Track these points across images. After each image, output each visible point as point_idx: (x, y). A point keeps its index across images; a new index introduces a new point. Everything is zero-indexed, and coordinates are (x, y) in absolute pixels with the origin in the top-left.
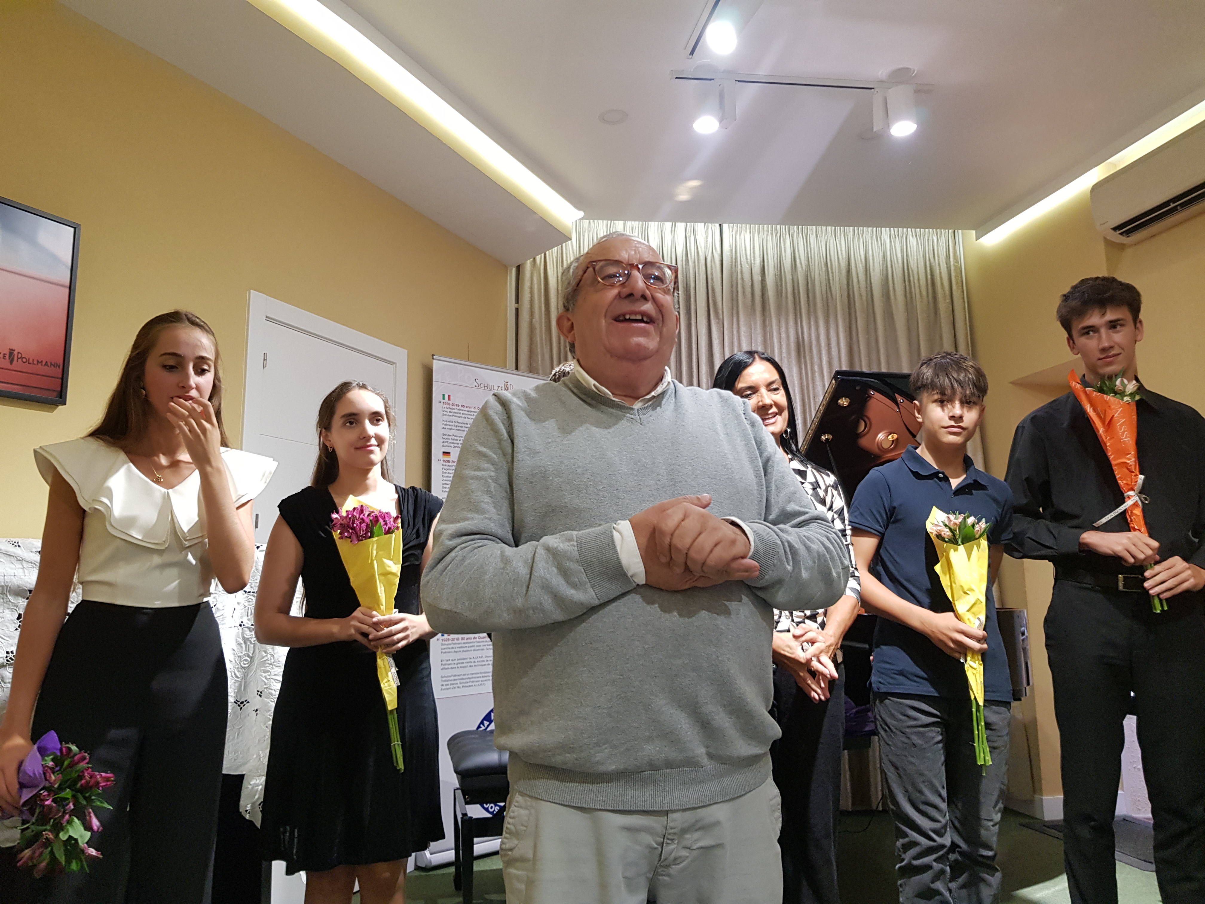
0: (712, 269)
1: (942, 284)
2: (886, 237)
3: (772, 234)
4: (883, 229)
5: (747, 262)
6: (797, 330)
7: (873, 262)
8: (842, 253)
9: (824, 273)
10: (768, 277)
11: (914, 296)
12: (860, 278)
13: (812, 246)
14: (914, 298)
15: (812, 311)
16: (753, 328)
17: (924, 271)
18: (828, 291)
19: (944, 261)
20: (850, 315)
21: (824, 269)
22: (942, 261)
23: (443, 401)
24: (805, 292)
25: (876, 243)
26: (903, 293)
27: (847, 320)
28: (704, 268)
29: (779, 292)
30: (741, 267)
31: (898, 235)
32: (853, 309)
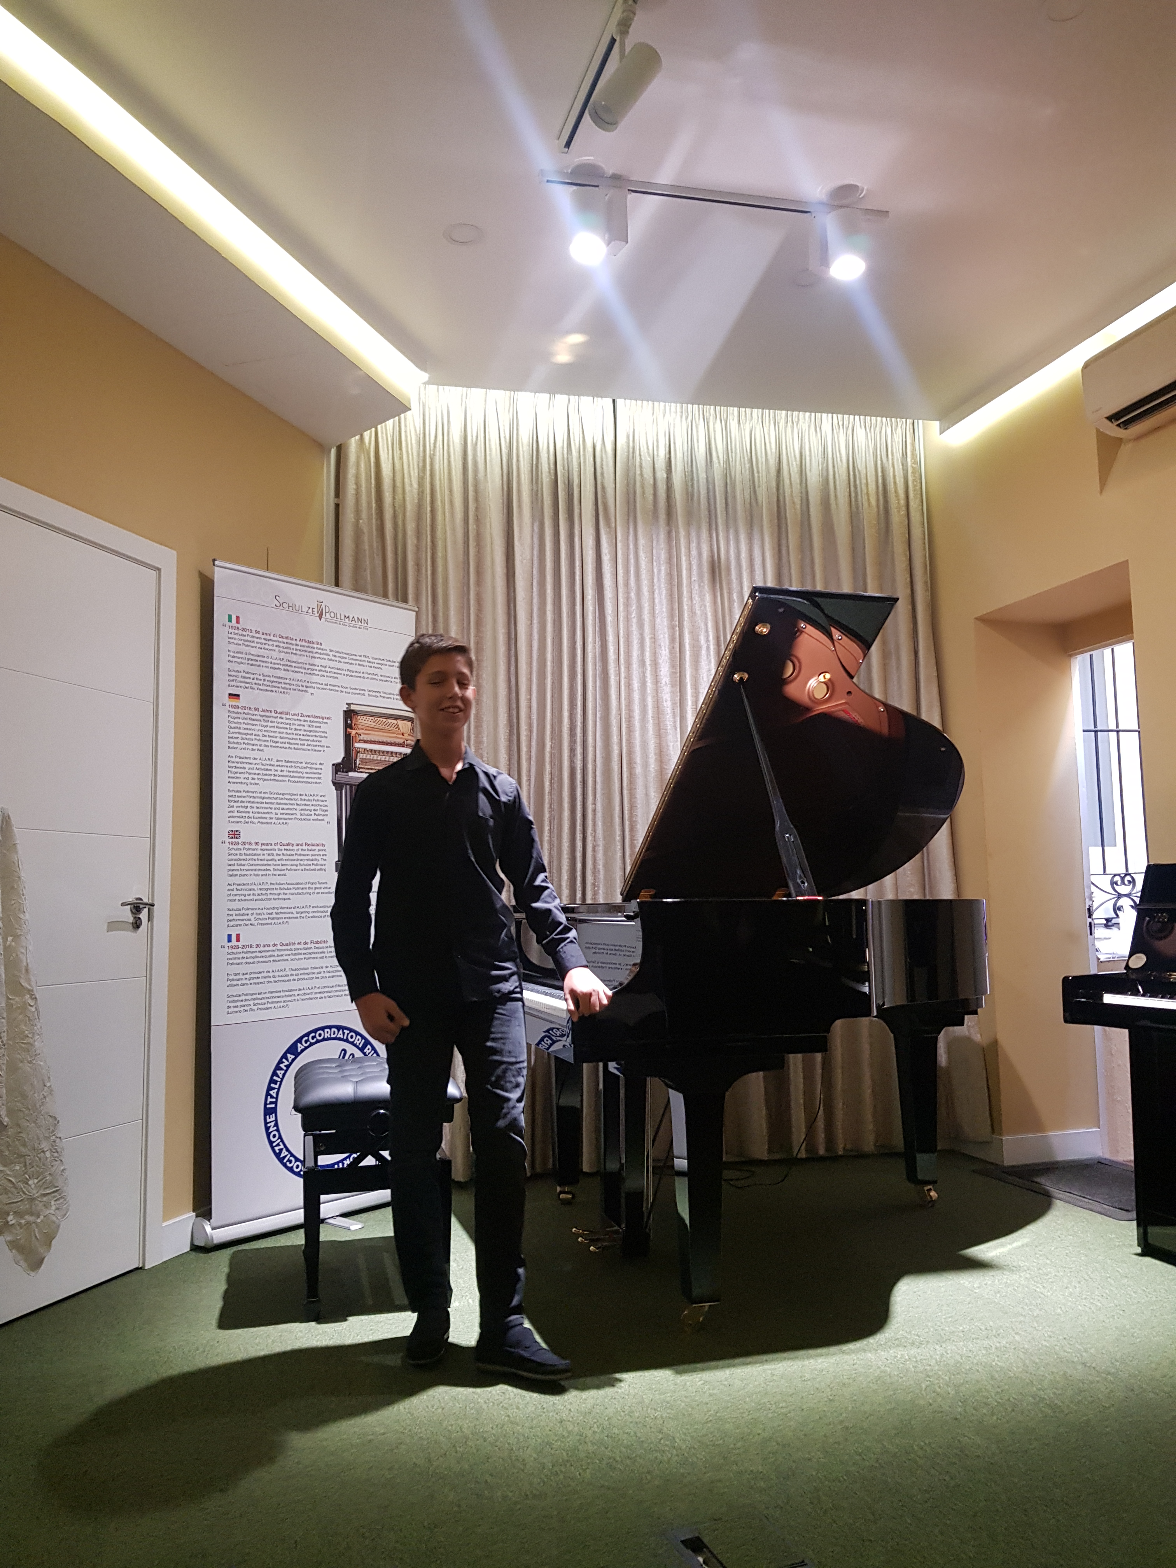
0: (602, 460)
1: (896, 492)
2: (826, 426)
3: (681, 417)
4: (823, 414)
5: (648, 453)
6: (711, 546)
7: (811, 460)
8: (770, 447)
9: (748, 471)
10: (676, 474)
11: (860, 504)
12: (793, 479)
14: (860, 508)
15: (731, 522)
16: (655, 542)
17: (874, 473)
18: (753, 497)
19: (900, 461)
20: (779, 527)
21: (747, 466)
22: (897, 460)
23: (229, 624)
24: (723, 497)
25: (814, 434)
26: (847, 500)
27: (776, 535)
28: (592, 459)
29: (690, 495)
30: (641, 459)
31: (843, 425)
32: (783, 520)
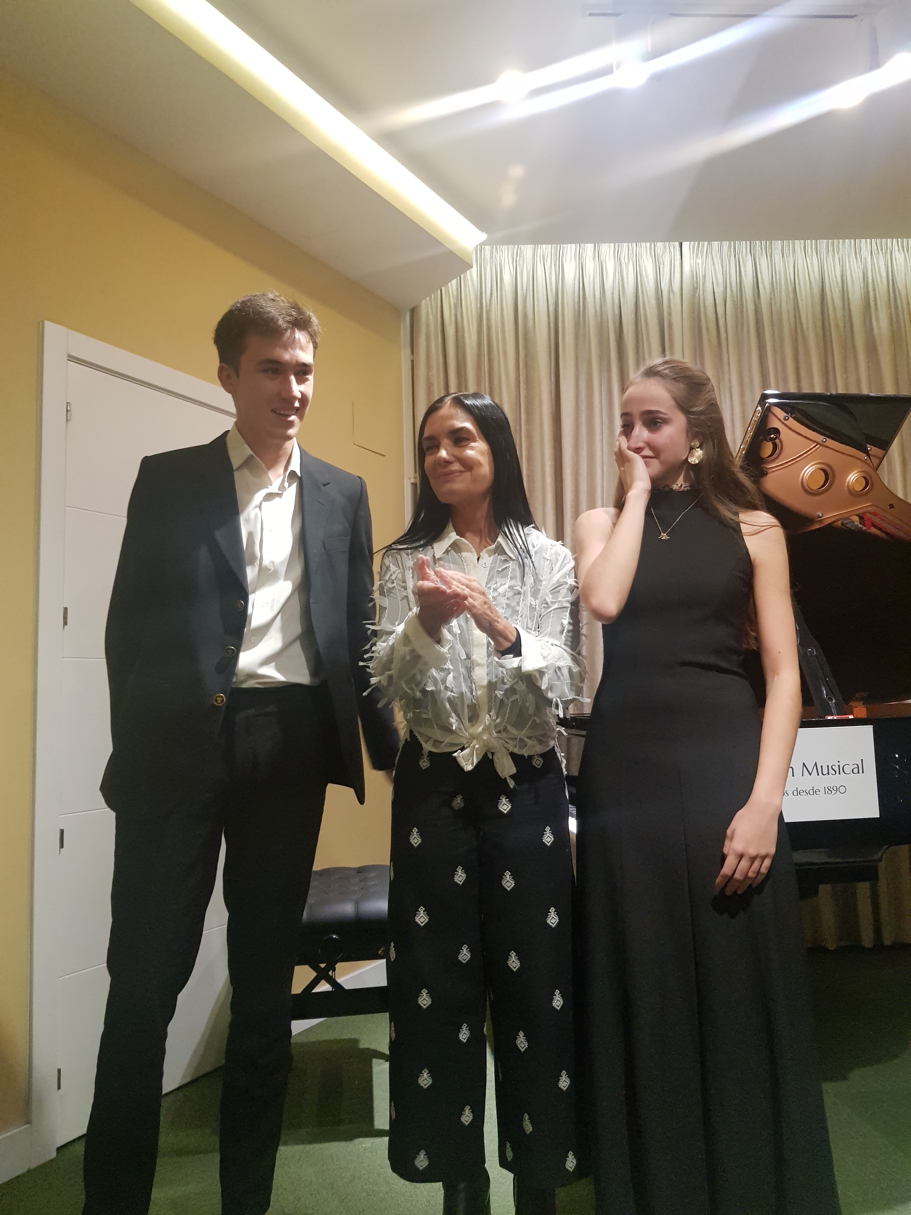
0: (669, 301)
2: (866, 253)
4: (862, 240)
7: (852, 282)
8: (814, 274)
9: (792, 301)
12: (836, 303)
13: (777, 268)
21: (791, 296)
25: (855, 261)
31: (882, 250)
